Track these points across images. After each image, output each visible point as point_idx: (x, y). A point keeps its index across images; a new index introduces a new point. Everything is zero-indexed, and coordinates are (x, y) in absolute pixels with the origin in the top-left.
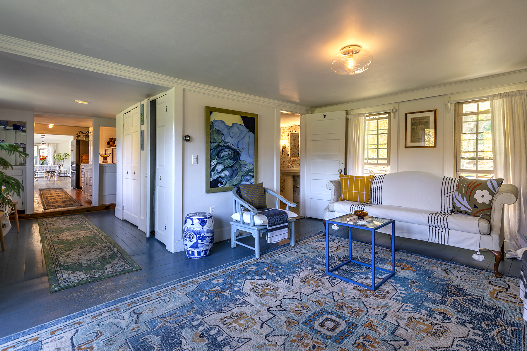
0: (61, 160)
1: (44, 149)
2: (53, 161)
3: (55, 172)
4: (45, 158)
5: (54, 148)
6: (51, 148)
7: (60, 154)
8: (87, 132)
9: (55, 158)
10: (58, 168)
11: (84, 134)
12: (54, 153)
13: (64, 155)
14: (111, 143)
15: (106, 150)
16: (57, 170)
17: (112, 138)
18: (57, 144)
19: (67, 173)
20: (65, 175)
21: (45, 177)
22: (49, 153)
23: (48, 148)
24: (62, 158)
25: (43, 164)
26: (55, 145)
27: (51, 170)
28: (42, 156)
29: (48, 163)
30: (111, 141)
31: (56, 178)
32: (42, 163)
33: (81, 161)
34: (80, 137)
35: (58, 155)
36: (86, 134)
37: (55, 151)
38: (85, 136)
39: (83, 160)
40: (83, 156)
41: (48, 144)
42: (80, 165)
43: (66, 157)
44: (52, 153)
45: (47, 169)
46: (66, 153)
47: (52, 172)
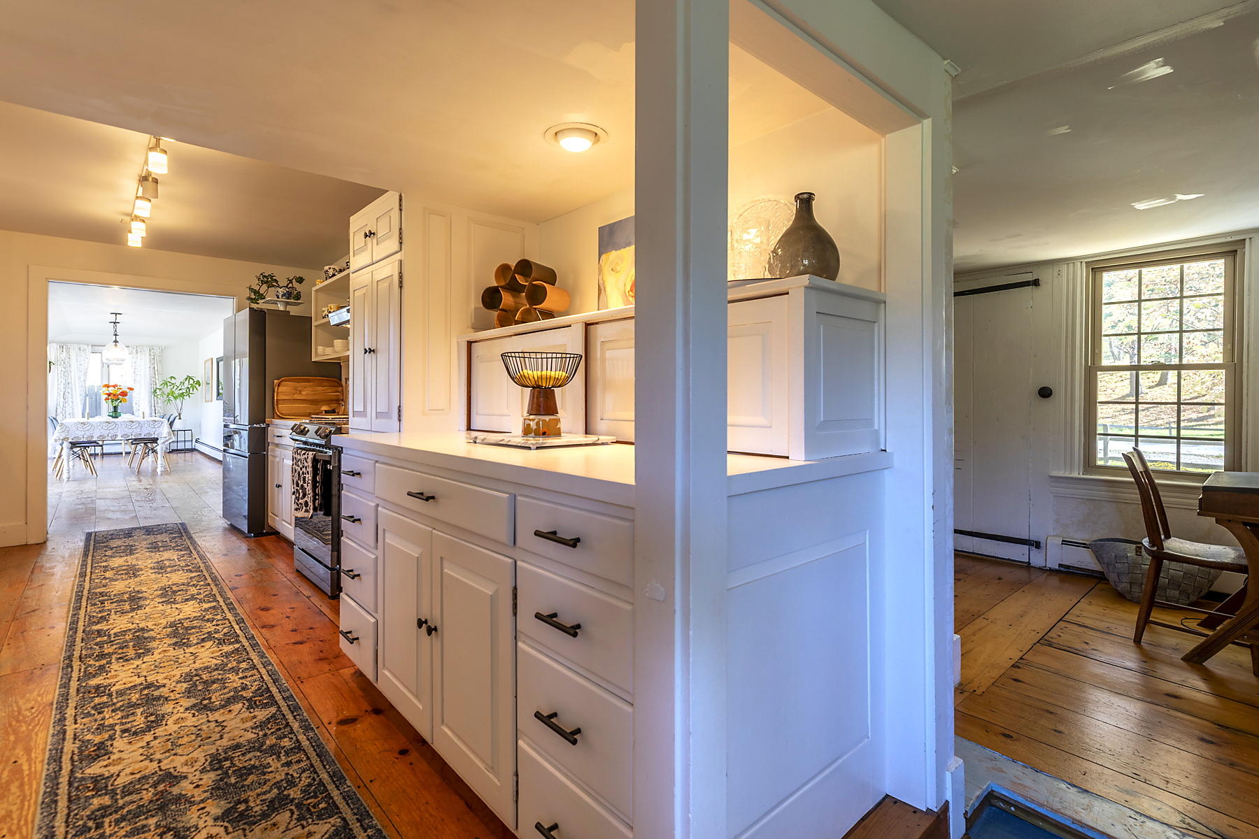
0: (175, 398)
1: (120, 362)
2: (150, 402)
3: (155, 440)
4: (123, 394)
5: (153, 359)
6: (144, 362)
7: (173, 381)
8: (291, 281)
9: (155, 391)
10: (165, 430)
11: (280, 290)
12: (153, 377)
13: (182, 383)
14: (507, 299)
15: (470, 343)
16: (164, 433)
17: (525, 266)
18: (163, 350)
19: (194, 441)
20: (188, 446)
21: (126, 453)
23: (134, 361)
24: (177, 392)
25: (115, 413)
26: (157, 351)
27: (142, 437)
28: (114, 386)
29: (134, 410)
30: (514, 288)
31: (159, 462)
32: (112, 410)
33: (274, 408)
34: (261, 301)
35: (167, 384)
36: (287, 287)
37: (156, 369)
38: (283, 296)
39: (279, 402)
40: (279, 386)
41: (136, 349)
42: (268, 425)
43: (191, 389)
44: (148, 378)
45: (128, 431)
46: (189, 378)
47: (145, 443)
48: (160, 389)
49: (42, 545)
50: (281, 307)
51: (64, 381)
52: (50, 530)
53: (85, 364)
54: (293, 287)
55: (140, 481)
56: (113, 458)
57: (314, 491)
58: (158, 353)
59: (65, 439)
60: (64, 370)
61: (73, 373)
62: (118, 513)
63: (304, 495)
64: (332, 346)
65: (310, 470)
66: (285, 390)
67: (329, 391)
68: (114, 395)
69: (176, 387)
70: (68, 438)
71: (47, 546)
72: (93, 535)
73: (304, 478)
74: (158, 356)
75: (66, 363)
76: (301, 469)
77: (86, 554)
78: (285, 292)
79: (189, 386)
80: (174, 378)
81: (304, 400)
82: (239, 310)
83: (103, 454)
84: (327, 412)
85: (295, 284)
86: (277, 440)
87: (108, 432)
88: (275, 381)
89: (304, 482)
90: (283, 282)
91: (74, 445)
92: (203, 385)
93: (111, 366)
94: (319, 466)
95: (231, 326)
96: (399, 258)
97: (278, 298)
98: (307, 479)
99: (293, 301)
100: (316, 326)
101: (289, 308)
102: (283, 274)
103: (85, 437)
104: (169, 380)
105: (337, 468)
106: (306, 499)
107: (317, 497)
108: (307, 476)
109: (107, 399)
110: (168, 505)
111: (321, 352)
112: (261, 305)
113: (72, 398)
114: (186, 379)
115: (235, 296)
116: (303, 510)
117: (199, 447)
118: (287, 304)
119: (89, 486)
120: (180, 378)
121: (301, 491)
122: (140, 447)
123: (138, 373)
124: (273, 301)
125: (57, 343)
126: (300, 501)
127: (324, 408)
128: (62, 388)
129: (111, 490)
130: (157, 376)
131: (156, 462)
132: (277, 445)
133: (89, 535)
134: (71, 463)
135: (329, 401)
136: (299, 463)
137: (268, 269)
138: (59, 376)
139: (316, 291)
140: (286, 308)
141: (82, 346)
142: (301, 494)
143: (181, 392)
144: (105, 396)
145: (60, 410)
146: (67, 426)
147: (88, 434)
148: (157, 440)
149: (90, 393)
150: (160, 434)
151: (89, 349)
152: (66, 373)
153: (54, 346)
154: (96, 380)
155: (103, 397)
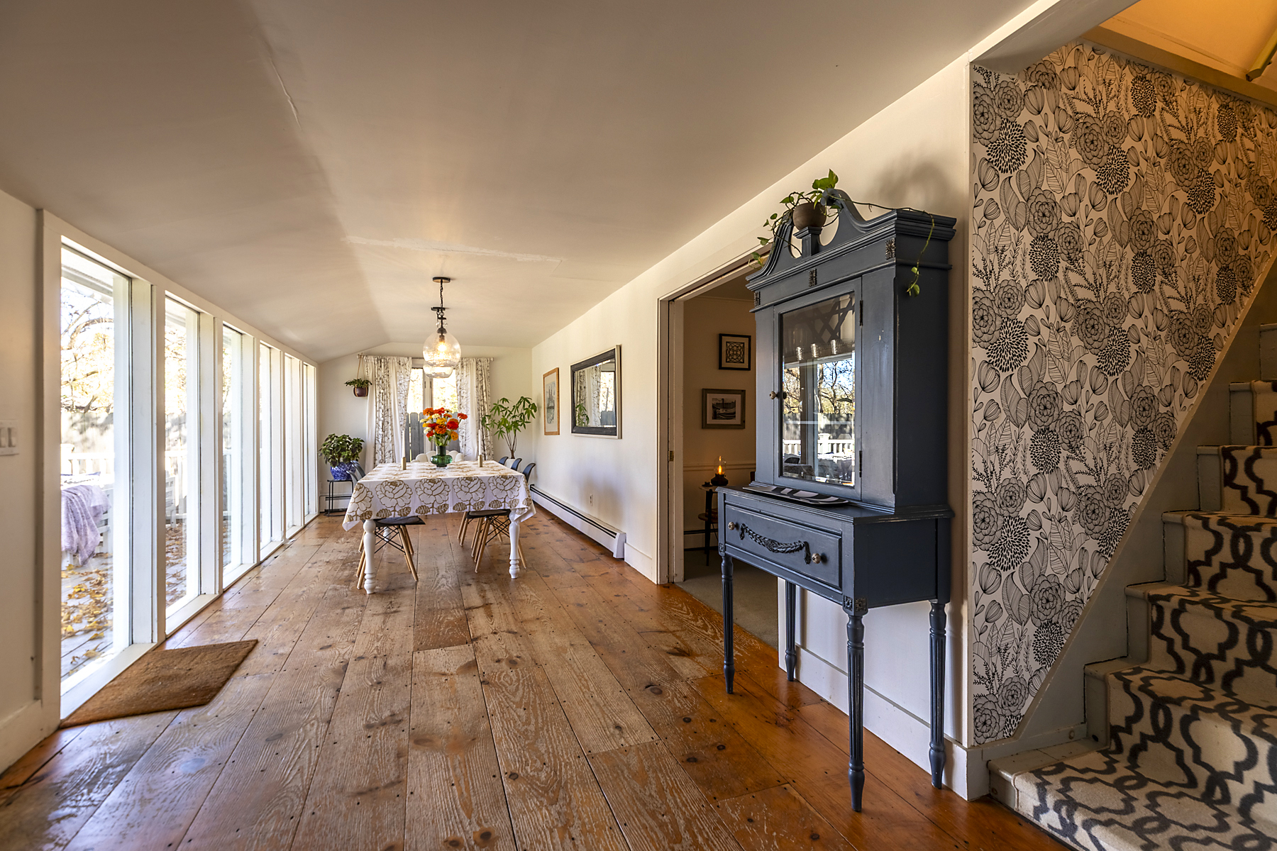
0: (508, 429)
3: (507, 512)
4: (454, 425)
5: (480, 376)
6: (470, 380)
7: (505, 405)
9: (484, 420)
10: (521, 495)
12: (481, 399)
13: (516, 407)
16: (521, 505)
18: (492, 361)
22: (464, 401)
24: (510, 420)
25: (442, 461)
26: (485, 364)
27: (486, 507)
29: (461, 445)
32: (438, 453)
35: (498, 408)
37: (484, 389)
43: (526, 416)
44: (475, 400)
45: (463, 497)
46: (524, 400)
48: (489, 416)
51: (383, 406)
53: (406, 384)
58: (486, 367)
59: (367, 514)
60: (382, 391)
61: (392, 395)
68: (441, 427)
69: (508, 413)
70: (370, 513)
74: (485, 370)
75: (385, 382)
79: (524, 412)
80: (507, 400)
87: (432, 499)
91: (379, 523)
92: (542, 410)
93: (433, 384)
103: (397, 509)
104: (501, 403)
109: (430, 434)
113: (392, 430)
114: (520, 402)
120: (514, 400)
123: (465, 395)
125: (374, 355)
128: (381, 416)
130: (485, 398)
138: (378, 400)
141: (401, 359)
143: (514, 420)
144: (428, 428)
145: (379, 446)
146: (372, 488)
147: (401, 504)
148: (509, 511)
149: (412, 425)
150: (515, 501)
151: (409, 363)
152: (385, 396)
153: (372, 359)
154: (415, 406)
155: (426, 432)
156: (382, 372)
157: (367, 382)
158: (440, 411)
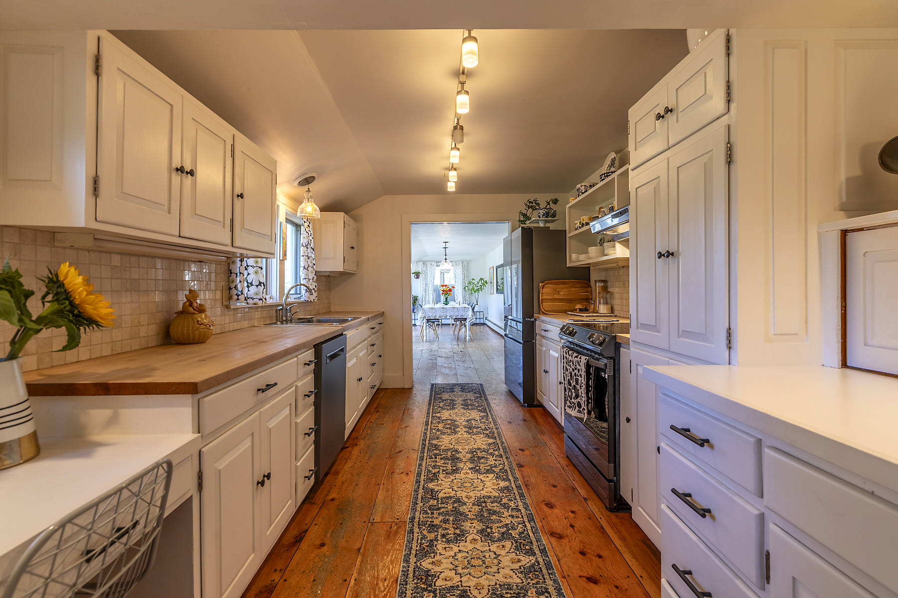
0: (475, 292)
1: (448, 271)
2: (463, 294)
3: (465, 319)
4: (450, 290)
5: (464, 268)
6: (459, 270)
8: (549, 203)
9: (465, 288)
10: (470, 313)
11: (541, 211)
12: (464, 279)
13: (478, 283)
15: (844, 233)
16: (470, 317)
18: (468, 262)
19: (484, 319)
20: (482, 321)
21: (452, 325)
22: (457, 280)
23: (455, 270)
24: (475, 288)
25: (446, 303)
26: (466, 263)
27: (459, 317)
32: (445, 300)
33: (539, 305)
34: (528, 222)
35: (471, 283)
36: (545, 208)
37: (465, 274)
38: (543, 216)
39: (544, 301)
40: (543, 288)
41: (455, 263)
42: (536, 320)
43: (483, 286)
44: (461, 280)
45: (452, 314)
46: (482, 279)
47: (461, 321)
48: (467, 287)
49: (410, 389)
50: (541, 225)
51: (425, 283)
52: (415, 378)
53: (434, 273)
54: (550, 208)
55: (458, 345)
56: (446, 327)
57: (587, 394)
59: (425, 317)
60: (425, 276)
61: (429, 278)
62: (447, 369)
63: (577, 396)
64: (587, 252)
65: (583, 374)
66: (547, 291)
67: (580, 291)
68: (446, 291)
69: (475, 285)
71: (413, 390)
72: (434, 385)
73: (577, 380)
74: (466, 266)
75: (426, 273)
76: (573, 370)
77: (430, 404)
78: (545, 212)
79: (482, 284)
80: (474, 280)
81: (561, 299)
82: (513, 231)
83: (442, 324)
84: (581, 310)
85: (552, 205)
86: (543, 333)
87: (443, 314)
88: (540, 284)
89: (577, 383)
90: (543, 205)
91: (428, 321)
92: (489, 284)
93: (445, 274)
94: (591, 371)
95: (508, 244)
96: (727, 123)
97: (540, 218)
98: (579, 381)
99: (550, 219)
100: (570, 237)
101: (547, 225)
102: (543, 198)
104: (471, 281)
105: (612, 378)
106: (578, 400)
107: (590, 401)
108: (580, 378)
109: (442, 294)
110: (472, 366)
111: (575, 258)
112: (528, 224)
113: (428, 292)
114: (480, 280)
115: (510, 221)
116: (577, 410)
117: (487, 322)
118: (546, 222)
119: (435, 346)
120: (477, 280)
121: (573, 391)
122: (458, 323)
123: (457, 278)
124: (537, 221)
126: (573, 400)
127: (578, 306)
128: (424, 286)
129: (445, 350)
130: (466, 278)
131: (466, 332)
132: (543, 337)
133: (432, 385)
134: (428, 331)
135: (581, 300)
136: (571, 363)
137: (532, 197)
138: (423, 280)
139: (570, 207)
140: (545, 225)
141: (432, 263)
142: (574, 394)
143: (477, 288)
144: (442, 292)
145: (424, 299)
146: (426, 310)
147: (434, 315)
148: (466, 319)
149: (436, 290)
150: (468, 315)
151: (435, 264)
152: (426, 278)
153: (421, 263)
154: (438, 282)
155: (441, 293)
156: (425, 268)
157: (419, 273)
158: (446, 286)
